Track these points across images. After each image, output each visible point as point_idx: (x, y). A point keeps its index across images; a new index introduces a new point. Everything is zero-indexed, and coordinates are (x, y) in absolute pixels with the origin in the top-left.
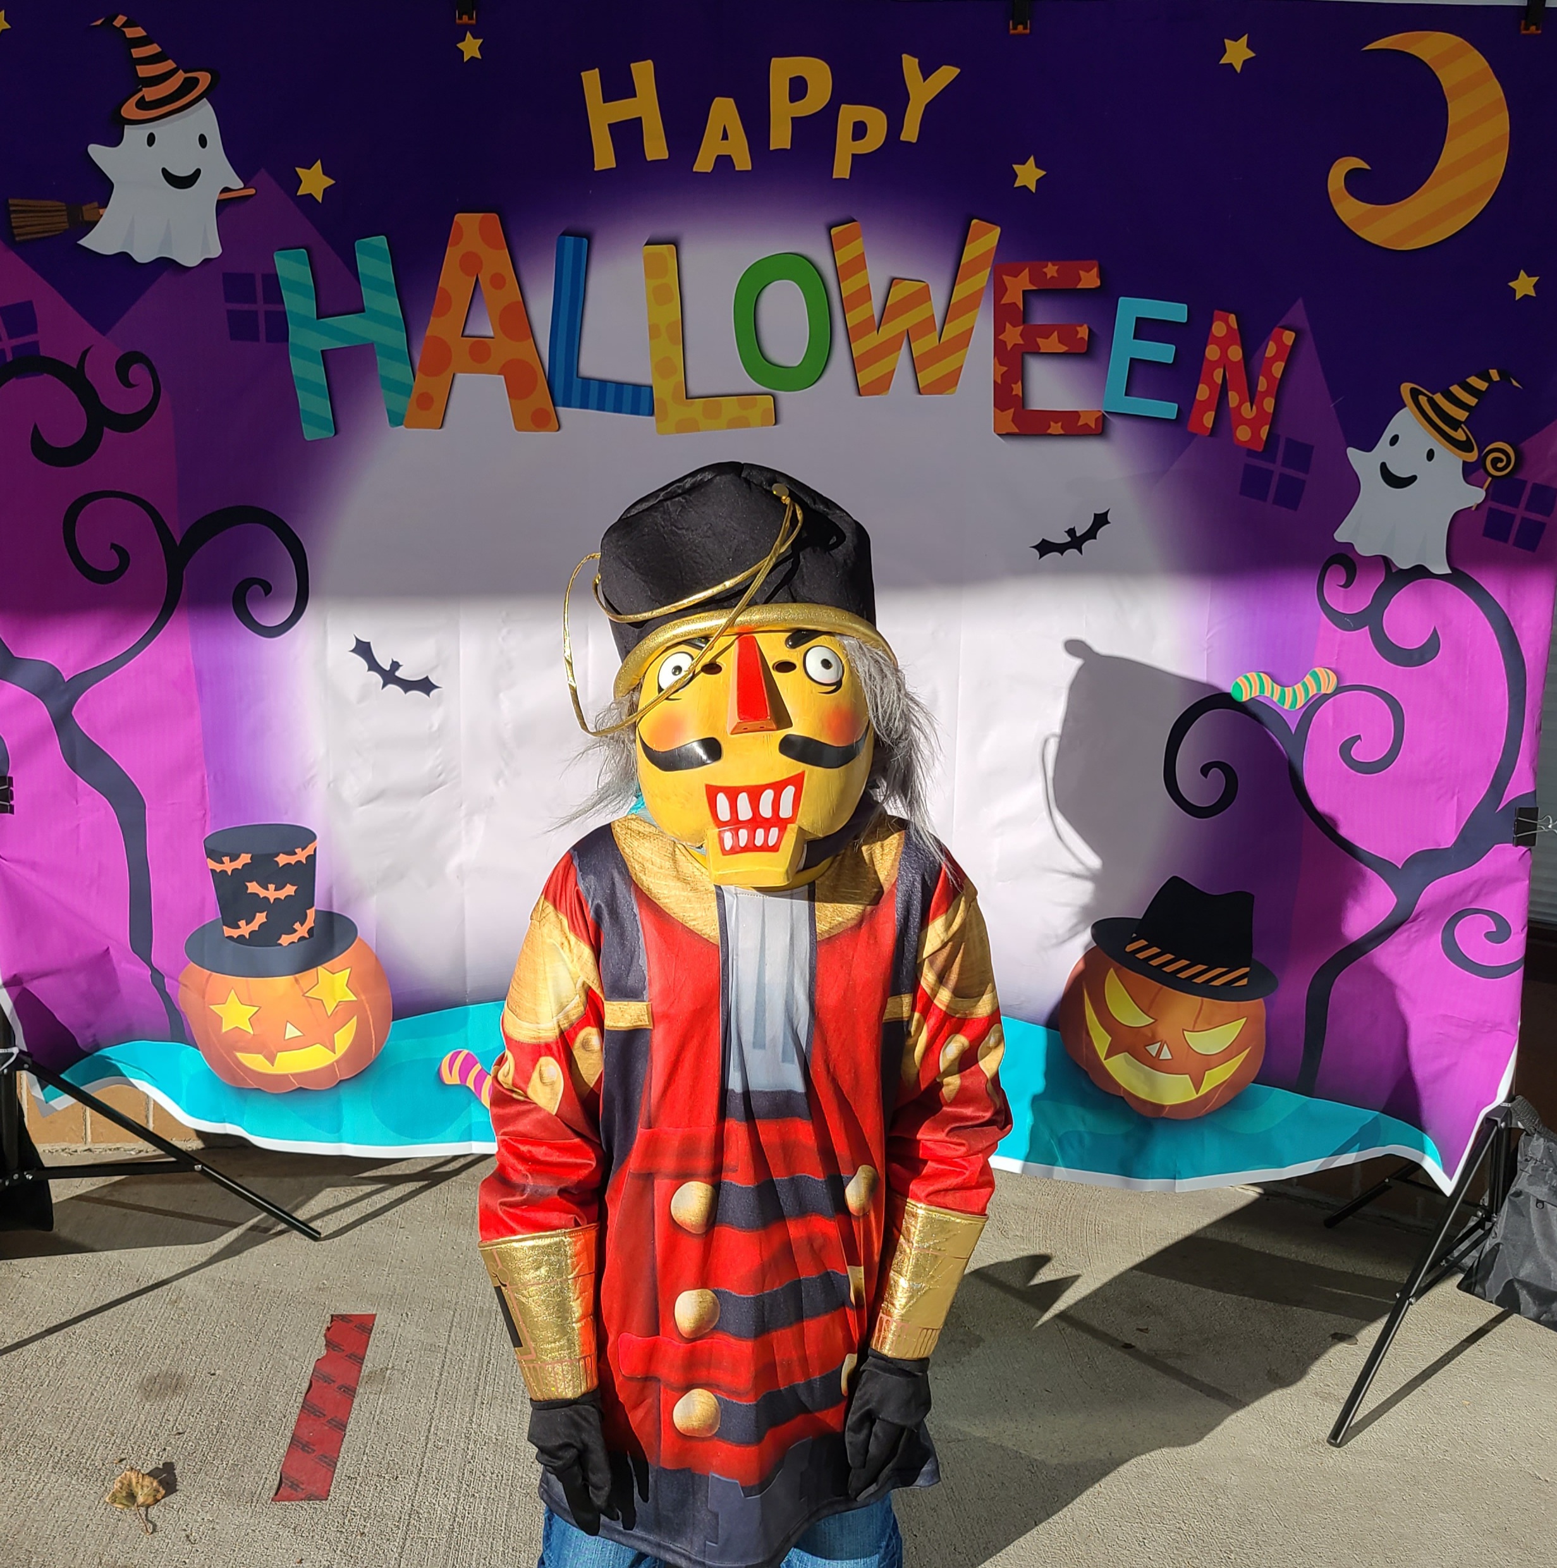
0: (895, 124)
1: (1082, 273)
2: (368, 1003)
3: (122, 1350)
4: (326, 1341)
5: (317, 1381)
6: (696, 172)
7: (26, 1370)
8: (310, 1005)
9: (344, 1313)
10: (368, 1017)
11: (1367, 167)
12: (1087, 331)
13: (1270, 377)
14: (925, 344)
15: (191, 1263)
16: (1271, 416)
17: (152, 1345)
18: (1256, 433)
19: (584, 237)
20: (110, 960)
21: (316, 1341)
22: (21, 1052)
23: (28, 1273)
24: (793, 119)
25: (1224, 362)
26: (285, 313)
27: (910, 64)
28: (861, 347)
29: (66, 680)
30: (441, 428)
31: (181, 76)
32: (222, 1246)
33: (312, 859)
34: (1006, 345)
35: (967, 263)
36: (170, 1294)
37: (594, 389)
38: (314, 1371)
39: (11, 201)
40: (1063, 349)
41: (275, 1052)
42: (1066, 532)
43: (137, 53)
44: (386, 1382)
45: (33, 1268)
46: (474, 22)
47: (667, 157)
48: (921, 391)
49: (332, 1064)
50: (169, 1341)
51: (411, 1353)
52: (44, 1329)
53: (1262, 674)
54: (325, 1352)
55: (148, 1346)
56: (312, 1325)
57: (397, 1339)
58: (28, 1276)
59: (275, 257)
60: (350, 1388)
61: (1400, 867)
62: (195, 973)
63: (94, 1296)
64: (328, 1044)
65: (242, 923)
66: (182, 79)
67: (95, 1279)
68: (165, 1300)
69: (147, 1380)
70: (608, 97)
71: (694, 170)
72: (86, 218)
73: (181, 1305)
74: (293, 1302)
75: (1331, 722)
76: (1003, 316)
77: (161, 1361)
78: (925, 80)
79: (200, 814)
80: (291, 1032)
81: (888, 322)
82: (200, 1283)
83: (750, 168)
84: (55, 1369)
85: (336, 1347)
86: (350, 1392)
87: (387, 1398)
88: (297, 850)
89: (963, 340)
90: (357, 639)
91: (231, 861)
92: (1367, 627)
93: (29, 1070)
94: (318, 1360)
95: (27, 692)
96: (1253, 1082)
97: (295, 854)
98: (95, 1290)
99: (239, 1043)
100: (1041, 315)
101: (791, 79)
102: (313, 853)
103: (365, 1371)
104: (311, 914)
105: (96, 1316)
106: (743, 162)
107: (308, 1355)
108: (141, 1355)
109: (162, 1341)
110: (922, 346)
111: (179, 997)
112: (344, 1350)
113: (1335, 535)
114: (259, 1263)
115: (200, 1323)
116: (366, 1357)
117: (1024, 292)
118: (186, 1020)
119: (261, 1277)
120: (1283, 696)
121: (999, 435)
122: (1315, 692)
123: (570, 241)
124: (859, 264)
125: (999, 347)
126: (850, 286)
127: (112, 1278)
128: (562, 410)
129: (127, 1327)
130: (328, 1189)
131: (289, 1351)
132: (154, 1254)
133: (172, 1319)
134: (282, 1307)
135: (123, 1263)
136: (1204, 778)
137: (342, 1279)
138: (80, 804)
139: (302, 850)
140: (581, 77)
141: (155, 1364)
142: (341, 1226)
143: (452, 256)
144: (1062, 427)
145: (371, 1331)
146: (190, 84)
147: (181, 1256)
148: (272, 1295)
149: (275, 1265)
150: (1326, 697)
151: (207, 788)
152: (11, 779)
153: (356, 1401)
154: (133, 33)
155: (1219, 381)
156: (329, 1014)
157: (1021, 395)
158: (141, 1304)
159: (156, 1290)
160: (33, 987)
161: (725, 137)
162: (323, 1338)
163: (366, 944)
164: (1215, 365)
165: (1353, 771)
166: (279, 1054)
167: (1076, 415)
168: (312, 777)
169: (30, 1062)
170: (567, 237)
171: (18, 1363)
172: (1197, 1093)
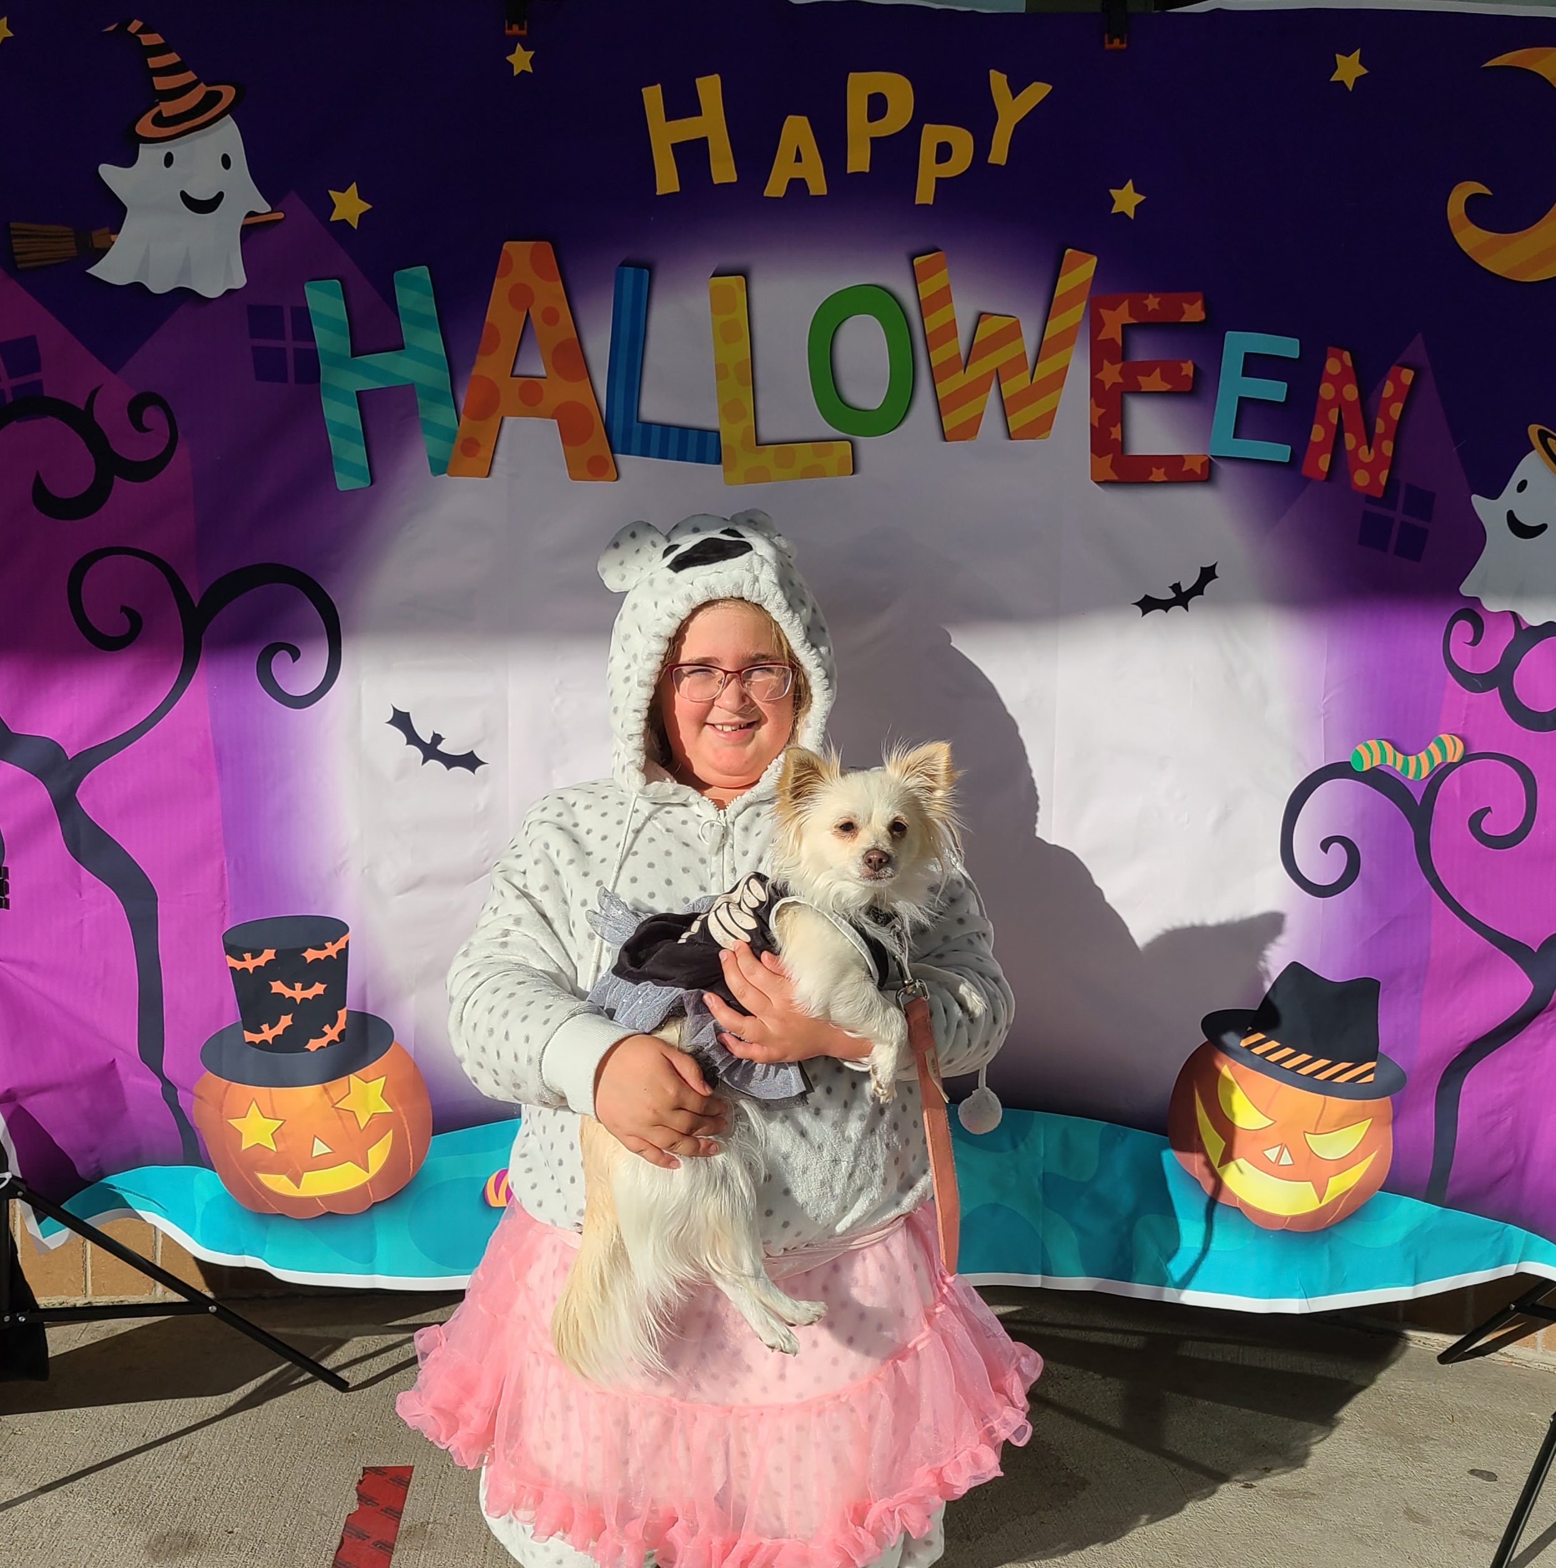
0: (983, 146)
1: (1185, 306)
2: (404, 1114)
3: (126, 1508)
4: (359, 1495)
5: (350, 1537)
6: (767, 198)
7: (16, 1531)
8: (341, 1118)
9: (378, 1465)
10: (405, 1130)
11: (1488, 192)
12: (1192, 367)
13: (1387, 419)
14: (1016, 384)
15: (204, 1417)
16: (1390, 461)
17: (161, 1502)
18: (1374, 478)
19: (644, 268)
20: (117, 1072)
21: (347, 1495)
22: (14, 1177)
23: (20, 1430)
24: (872, 139)
25: (1339, 400)
26: (316, 350)
27: (998, 81)
28: (946, 388)
29: (69, 758)
30: (487, 477)
31: (201, 90)
32: (238, 1399)
33: (343, 953)
34: (1104, 385)
35: (1061, 296)
36: (180, 1449)
37: (656, 434)
38: (345, 1526)
39: (12, 225)
40: (1166, 387)
41: (301, 1172)
42: (1170, 587)
43: (154, 62)
44: (428, 1537)
45: (25, 1425)
46: (524, 32)
47: (735, 180)
48: (1012, 436)
49: (365, 1185)
50: (179, 1498)
51: (455, 1506)
52: (37, 1488)
53: (1383, 742)
54: (358, 1506)
55: (156, 1504)
56: (341, 1478)
57: (438, 1491)
58: (20, 1433)
59: (306, 288)
60: (387, 1544)
61: (1536, 951)
62: (212, 1083)
63: (95, 1452)
64: (360, 1162)
65: (265, 1027)
66: (204, 93)
67: (95, 1435)
68: (174, 1455)
69: (155, 1540)
70: (671, 115)
71: (765, 194)
72: (97, 246)
73: (193, 1460)
74: (320, 1455)
75: (1458, 793)
76: (1100, 354)
77: (171, 1519)
78: (1014, 98)
79: (219, 905)
80: (320, 1148)
81: (974, 362)
82: (214, 1437)
83: (825, 193)
84: (49, 1530)
85: (370, 1501)
86: (387, 1549)
87: (430, 1554)
88: (326, 944)
89: (1058, 379)
90: (394, 709)
91: (252, 959)
92: (1497, 688)
93: (22, 1198)
94: (349, 1515)
95: (25, 771)
96: (1380, 1190)
97: (326, 948)
98: (95, 1446)
99: (260, 1160)
100: (1143, 351)
101: (870, 96)
102: (344, 947)
103: (403, 1525)
104: (342, 1014)
105: (97, 1473)
106: (818, 186)
107: (339, 1510)
108: (148, 1513)
109: (172, 1497)
110: (1013, 386)
111: (193, 1112)
112: (378, 1504)
113: (1461, 589)
114: (281, 1416)
115: (215, 1478)
116: (404, 1511)
117: (1123, 326)
118: (202, 1139)
119: (283, 1430)
120: (1406, 764)
121: (1097, 483)
122: (1440, 761)
123: (630, 272)
124: (943, 297)
125: (1096, 386)
126: (934, 322)
127: (115, 1433)
128: (619, 456)
129: (131, 1484)
130: (355, 1339)
131: (317, 1507)
132: (162, 1407)
133: (183, 1475)
134: (308, 1460)
135: (127, 1417)
136: (1324, 854)
137: (374, 1430)
138: (84, 897)
139: (333, 944)
140: (641, 93)
141: (164, 1523)
142: (370, 1376)
143: (501, 288)
144: (1165, 474)
145: (409, 1484)
146: (212, 99)
147: (192, 1410)
148: (296, 1447)
149: (298, 1417)
150: (1452, 766)
151: (226, 877)
152: (6, 869)
153: (395, 1558)
154: (151, 39)
155: (1335, 421)
156: (362, 1127)
157: (1120, 439)
158: (148, 1460)
159: (165, 1445)
160: (31, 1105)
161: (798, 158)
162: (355, 1492)
163: (404, 1050)
164: (1330, 404)
165: (1483, 846)
166: (305, 1174)
167: (1180, 459)
168: (344, 863)
169: (25, 1190)
170: (626, 268)
171: (7, 1524)
172: (1320, 1203)
